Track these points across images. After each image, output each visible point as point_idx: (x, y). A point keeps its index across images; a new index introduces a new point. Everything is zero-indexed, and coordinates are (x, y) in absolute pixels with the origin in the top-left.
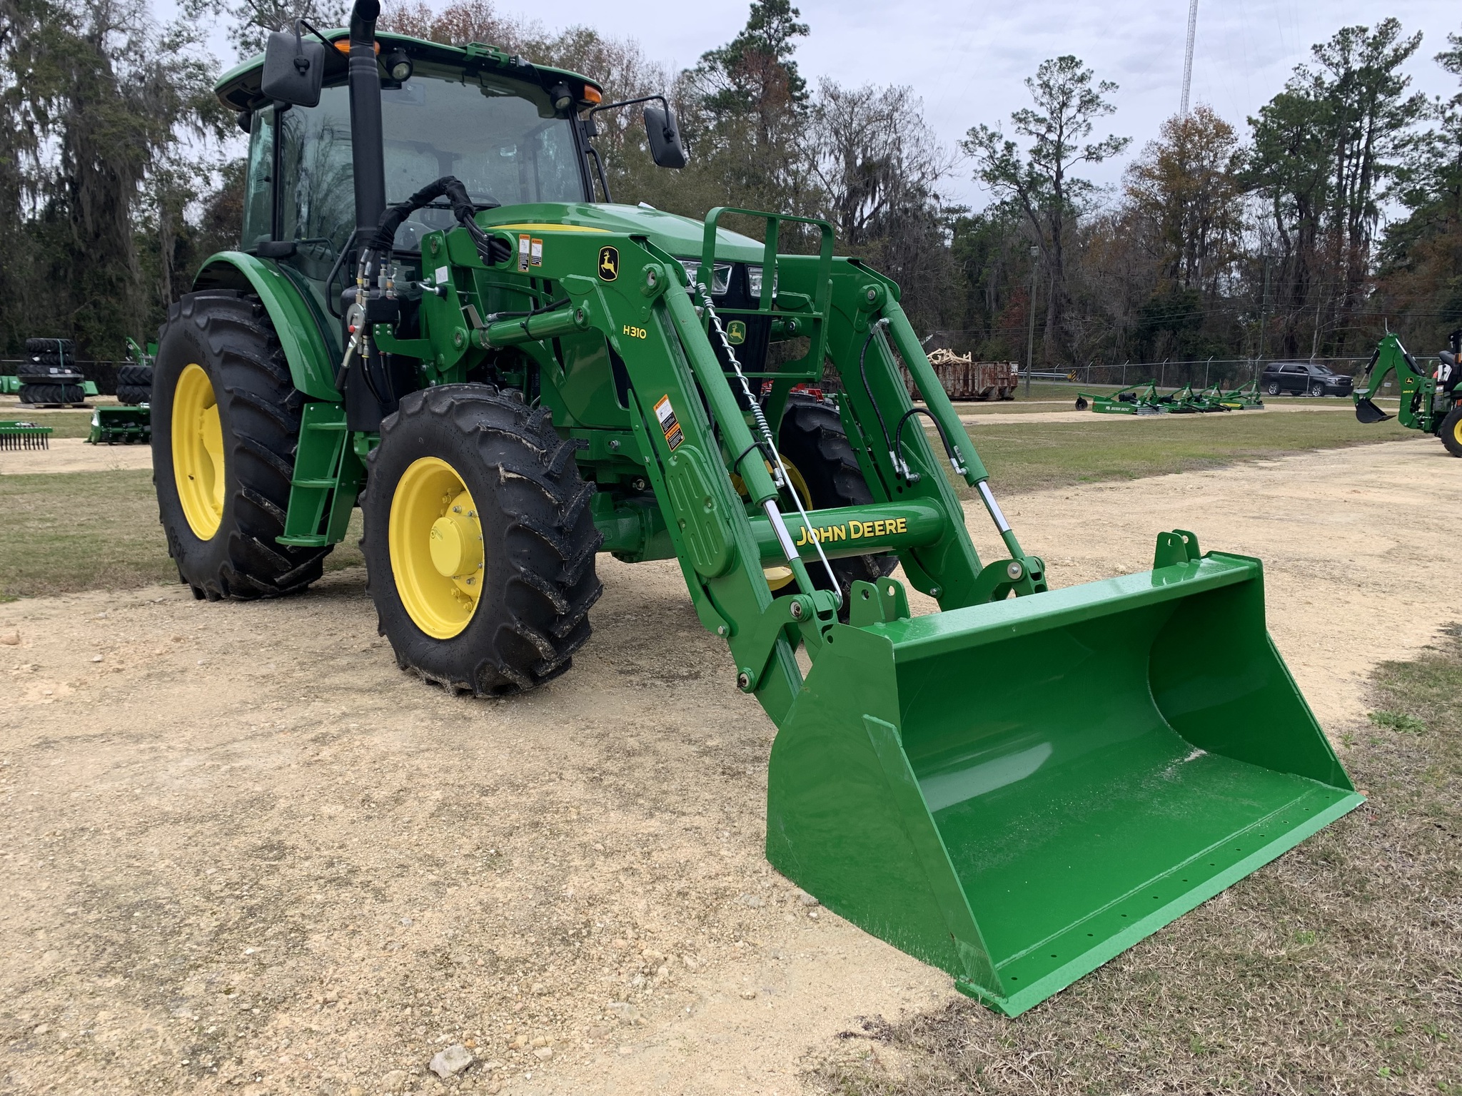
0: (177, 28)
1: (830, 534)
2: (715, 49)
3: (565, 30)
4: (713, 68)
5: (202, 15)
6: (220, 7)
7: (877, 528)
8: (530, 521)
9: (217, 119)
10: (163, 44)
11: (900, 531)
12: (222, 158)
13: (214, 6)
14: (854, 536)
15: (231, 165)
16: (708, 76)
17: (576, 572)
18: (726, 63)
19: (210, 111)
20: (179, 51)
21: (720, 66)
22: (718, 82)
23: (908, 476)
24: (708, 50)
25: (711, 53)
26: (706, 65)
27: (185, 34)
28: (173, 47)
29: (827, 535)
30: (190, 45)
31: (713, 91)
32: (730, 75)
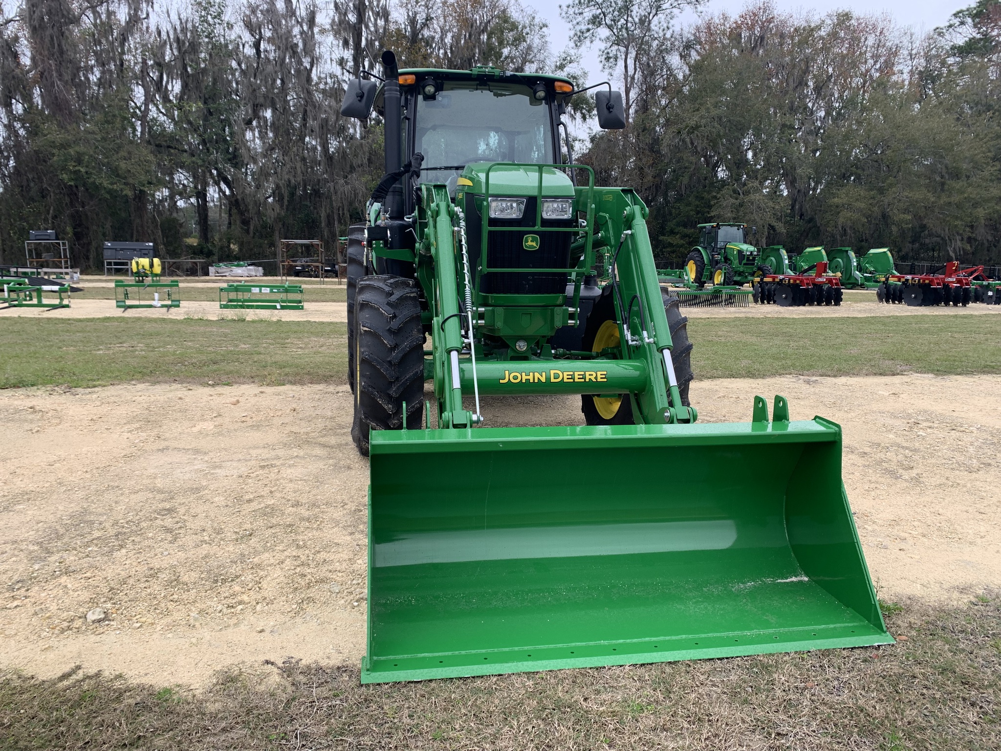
0: (564, 56)
1: (531, 377)
2: (964, 9)
3: (826, 14)
4: (962, 23)
5: (583, 45)
6: (594, 38)
7: (577, 377)
8: (369, 356)
9: (583, 108)
10: (556, 66)
11: (599, 380)
12: (590, 132)
13: (591, 38)
14: (553, 380)
15: (595, 135)
16: (957, 30)
17: (398, 388)
18: (974, 17)
19: (578, 105)
20: (565, 69)
21: (969, 20)
22: (966, 33)
23: (630, 343)
24: (958, 9)
25: (961, 11)
26: (956, 21)
27: (569, 58)
28: (561, 67)
29: (528, 377)
30: (571, 65)
31: (960, 41)
32: (975, 26)
